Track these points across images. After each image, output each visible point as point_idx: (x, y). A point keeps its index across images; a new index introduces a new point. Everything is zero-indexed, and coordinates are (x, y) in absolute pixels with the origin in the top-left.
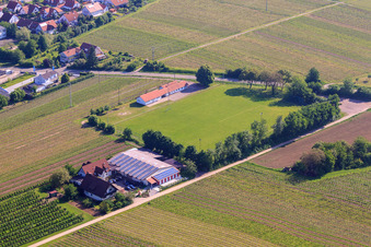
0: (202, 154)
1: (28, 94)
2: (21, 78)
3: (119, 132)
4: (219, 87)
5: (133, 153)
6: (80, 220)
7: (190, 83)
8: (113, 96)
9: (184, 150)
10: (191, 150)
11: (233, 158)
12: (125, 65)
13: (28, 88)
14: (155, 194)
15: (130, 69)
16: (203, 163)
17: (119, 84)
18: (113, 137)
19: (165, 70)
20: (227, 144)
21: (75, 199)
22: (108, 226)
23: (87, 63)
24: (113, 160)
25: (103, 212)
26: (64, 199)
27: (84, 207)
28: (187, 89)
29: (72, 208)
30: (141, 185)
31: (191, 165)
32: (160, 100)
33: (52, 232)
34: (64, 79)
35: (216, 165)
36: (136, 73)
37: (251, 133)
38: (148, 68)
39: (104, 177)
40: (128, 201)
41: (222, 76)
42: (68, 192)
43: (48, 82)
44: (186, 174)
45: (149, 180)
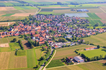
0: (89, 59)
1: (69, 46)
2: (70, 43)
4: (101, 49)
6: (64, 65)
7: (96, 48)
8: (81, 48)
9: (86, 58)
11: (95, 60)
13: (69, 45)
14: (78, 63)
15: (88, 44)
16: (89, 60)
17: (85, 46)
19: (93, 45)
22: (68, 67)
23: (81, 42)
24: (74, 57)
25: (68, 65)
26: (63, 62)
27: (66, 63)
28: (95, 48)
29: (64, 63)
30: (77, 62)
32: (89, 49)
33: (58, 66)
34: (76, 44)
35: (91, 61)
37: (100, 56)
38: (91, 44)
40: (73, 64)
41: (103, 47)
43: (73, 44)
44: (85, 61)
45: (78, 61)
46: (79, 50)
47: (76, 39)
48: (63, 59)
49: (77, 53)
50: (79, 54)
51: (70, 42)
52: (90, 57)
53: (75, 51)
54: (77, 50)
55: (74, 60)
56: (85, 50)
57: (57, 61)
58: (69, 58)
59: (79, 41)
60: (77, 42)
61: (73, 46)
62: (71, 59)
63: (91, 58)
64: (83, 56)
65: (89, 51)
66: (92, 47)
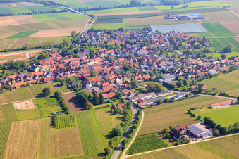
0: (223, 128)
1: (171, 101)
2: (173, 94)
3: (196, 117)
5: (199, 126)
6: (167, 146)
7: (234, 102)
9: (216, 126)
10: (219, 126)
11: (237, 131)
12: (213, 93)
13: (172, 99)
14: (199, 140)
15: (214, 94)
16: (222, 132)
17: (208, 99)
18: (194, 118)
19: (228, 96)
20: (235, 125)
21: (169, 138)
22: (176, 150)
23: (199, 91)
24: (188, 127)
25: (176, 144)
26: (164, 138)
27: (171, 142)
28: (232, 104)
29: (166, 141)
30: (196, 137)
31: (217, 131)
33: (155, 149)
34: (187, 96)
35: (228, 133)
36: (216, 96)
38: (221, 95)
39: (183, 132)
40: (188, 142)
42: (166, 136)
43: (181, 96)
44: (215, 135)
45: (199, 135)
46: (197, 110)
47: (185, 84)
48: (164, 132)
49: (194, 116)
50: (199, 117)
51: (172, 92)
52: (225, 124)
53: (189, 113)
54: (193, 109)
55: (188, 133)
56: (210, 108)
57: (149, 138)
58: (177, 129)
59: (194, 87)
60: (189, 90)
61: (180, 99)
62: (181, 130)
63: (228, 127)
64: (208, 123)
65: (218, 111)
66: (225, 100)
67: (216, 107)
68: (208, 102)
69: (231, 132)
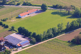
0: (38, 35)
3: (10, 27)
5: (14, 35)
7: (39, 10)
8: (10, 14)
10: (34, 34)
11: (50, 37)
12: (16, 3)
14: (20, 50)
15: (18, 4)
16: (38, 39)
17: (14, 9)
18: (8, 29)
19: (31, 5)
20: (48, 32)
24: (6, 38)
28: (37, 12)
30: (15, 46)
31: (34, 39)
35: (43, 40)
36: (20, 6)
38: (25, 4)
44: (32, 43)
45: (18, 45)
49: (7, 27)
50: (13, 28)
54: (4, 20)
55: (7, 43)
56: (19, 18)
64: (22, 32)
65: (28, 20)
66: (30, 9)
67: (24, 16)
68: (15, 13)
69: (45, 38)
